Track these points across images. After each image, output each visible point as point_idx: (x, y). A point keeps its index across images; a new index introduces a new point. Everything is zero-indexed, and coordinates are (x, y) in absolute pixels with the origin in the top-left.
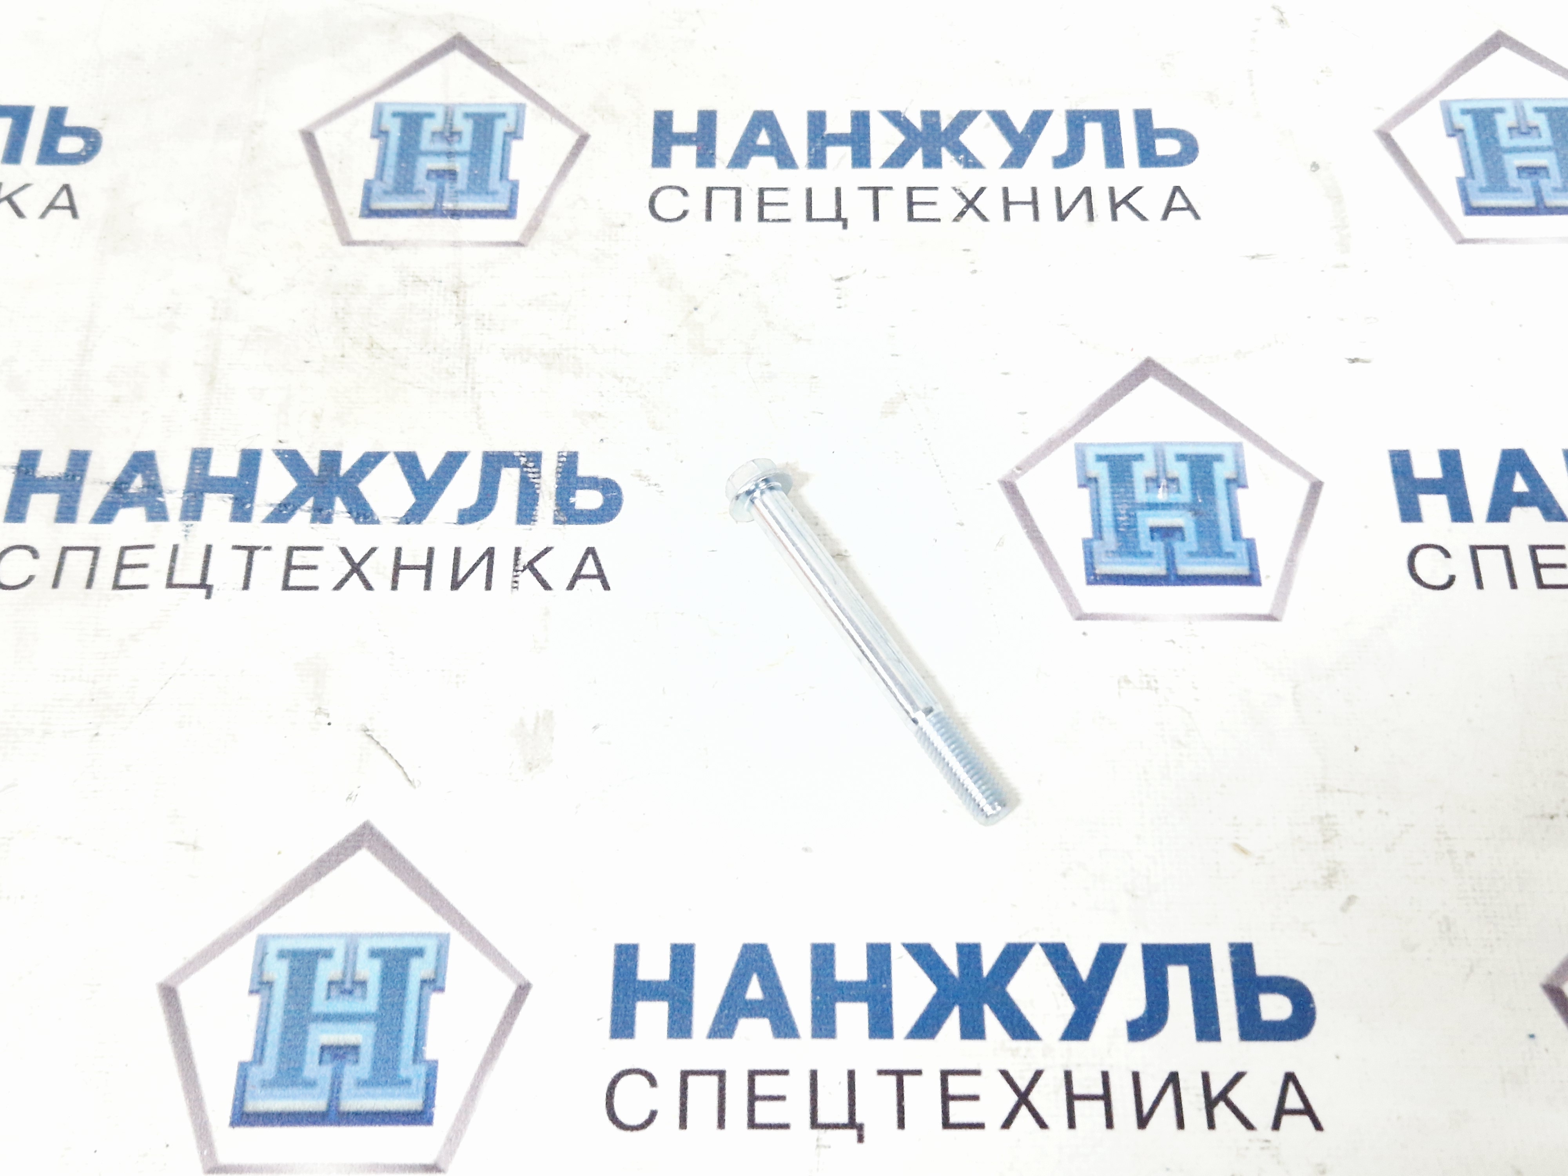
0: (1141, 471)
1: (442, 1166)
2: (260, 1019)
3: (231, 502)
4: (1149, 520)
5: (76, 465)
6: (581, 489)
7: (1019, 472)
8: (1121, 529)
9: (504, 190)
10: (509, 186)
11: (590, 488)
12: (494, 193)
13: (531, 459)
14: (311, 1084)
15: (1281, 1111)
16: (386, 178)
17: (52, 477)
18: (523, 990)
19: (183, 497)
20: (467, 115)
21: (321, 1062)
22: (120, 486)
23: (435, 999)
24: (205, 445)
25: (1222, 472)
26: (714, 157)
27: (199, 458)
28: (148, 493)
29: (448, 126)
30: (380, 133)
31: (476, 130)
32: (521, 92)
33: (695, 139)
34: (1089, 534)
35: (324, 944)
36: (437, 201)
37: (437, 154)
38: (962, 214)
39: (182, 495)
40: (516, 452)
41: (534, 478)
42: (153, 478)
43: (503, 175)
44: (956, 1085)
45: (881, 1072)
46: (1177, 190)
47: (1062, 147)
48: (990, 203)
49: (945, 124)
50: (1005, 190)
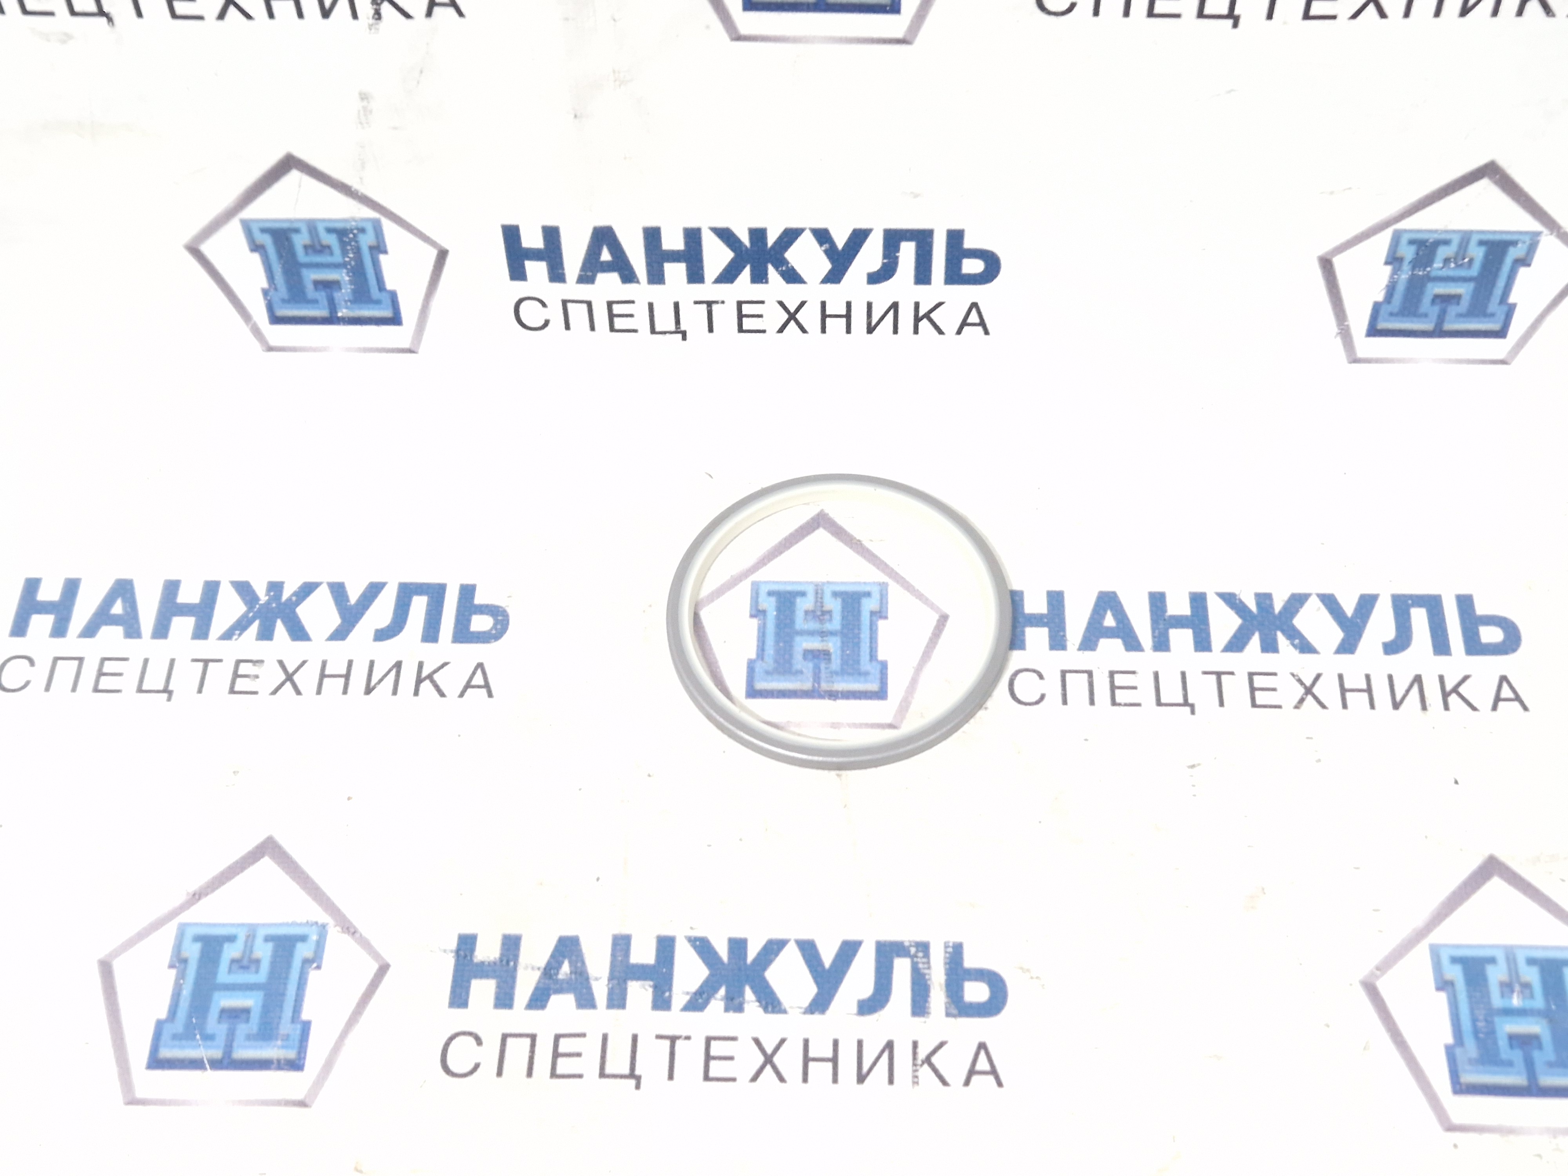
0: (1495, 975)
3: (651, 990)
4: (1507, 1026)
5: (508, 950)
6: (970, 980)
7: (1378, 973)
8: (1481, 1035)
9: (874, 670)
10: (879, 667)
11: (976, 980)
12: (867, 674)
13: (920, 949)
16: (766, 658)
17: (489, 963)
19: (608, 984)
20: (835, 594)
22: (550, 971)
24: (625, 931)
26: (1065, 638)
27: (619, 945)
28: (576, 979)
29: (819, 604)
30: (757, 612)
31: (843, 608)
32: (883, 571)
33: (1046, 620)
34: (1450, 1040)
36: (814, 681)
37: (811, 633)
38: (1302, 700)
39: (606, 982)
40: (905, 941)
41: (924, 968)
42: (579, 965)
43: (873, 656)
46: (1503, 679)
47: (1390, 634)
48: (1327, 690)
49: (1278, 607)
50: (1341, 677)
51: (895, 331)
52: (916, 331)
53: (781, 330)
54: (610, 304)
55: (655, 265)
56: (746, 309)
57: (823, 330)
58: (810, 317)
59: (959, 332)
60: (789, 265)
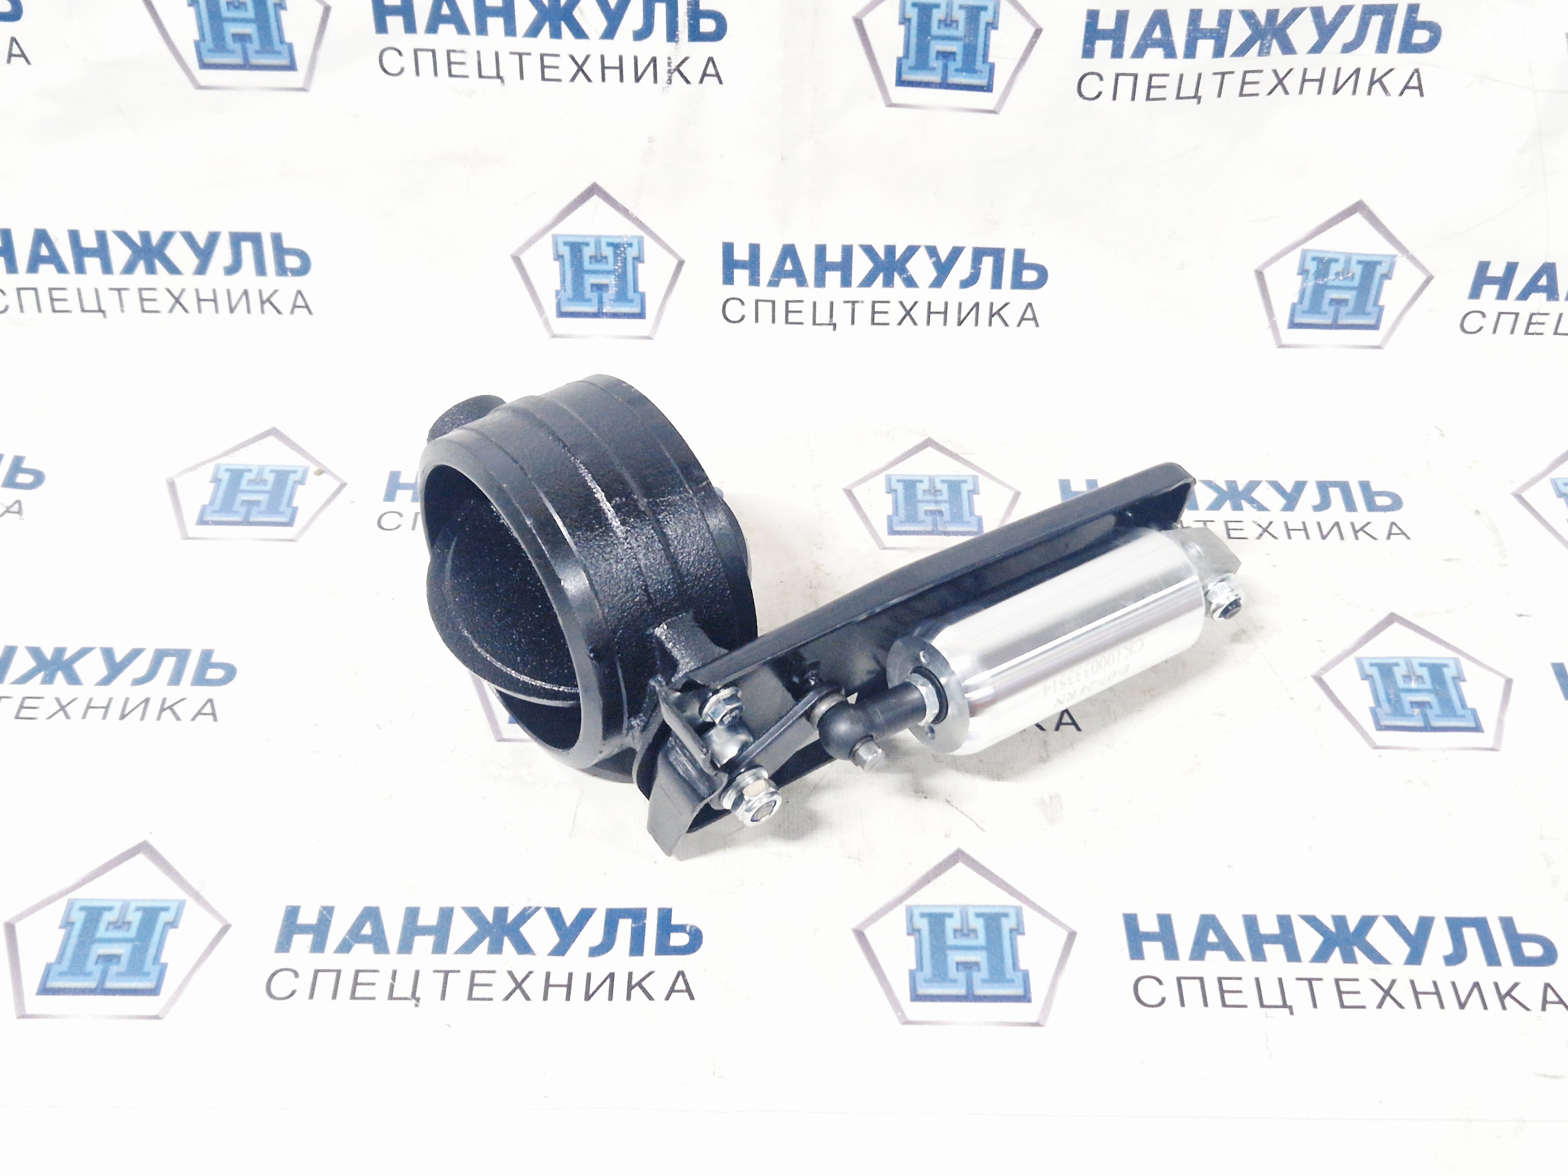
0: (1399, 672)
1: (1041, 1023)
2: (916, 948)
4: (1408, 698)
7: (1323, 672)
8: (1392, 702)
14: (954, 981)
15: (1545, 1002)
16: (900, 514)
18: (1072, 936)
20: (943, 481)
21: (957, 970)
23: (1020, 938)
25: (1449, 673)
29: (932, 487)
31: (949, 488)
32: (974, 469)
34: (1372, 704)
35: (948, 910)
37: (929, 502)
38: (1261, 535)
44: (1344, 986)
45: (1298, 979)
46: (1393, 524)
47: (1317, 501)
48: (1278, 529)
49: (1241, 487)
50: (1286, 523)
51: (977, 324)
52: (990, 324)
53: (900, 323)
54: (787, 303)
55: (820, 273)
56: (878, 308)
57: (928, 323)
58: (919, 313)
59: (1019, 325)
60: (909, 274)
